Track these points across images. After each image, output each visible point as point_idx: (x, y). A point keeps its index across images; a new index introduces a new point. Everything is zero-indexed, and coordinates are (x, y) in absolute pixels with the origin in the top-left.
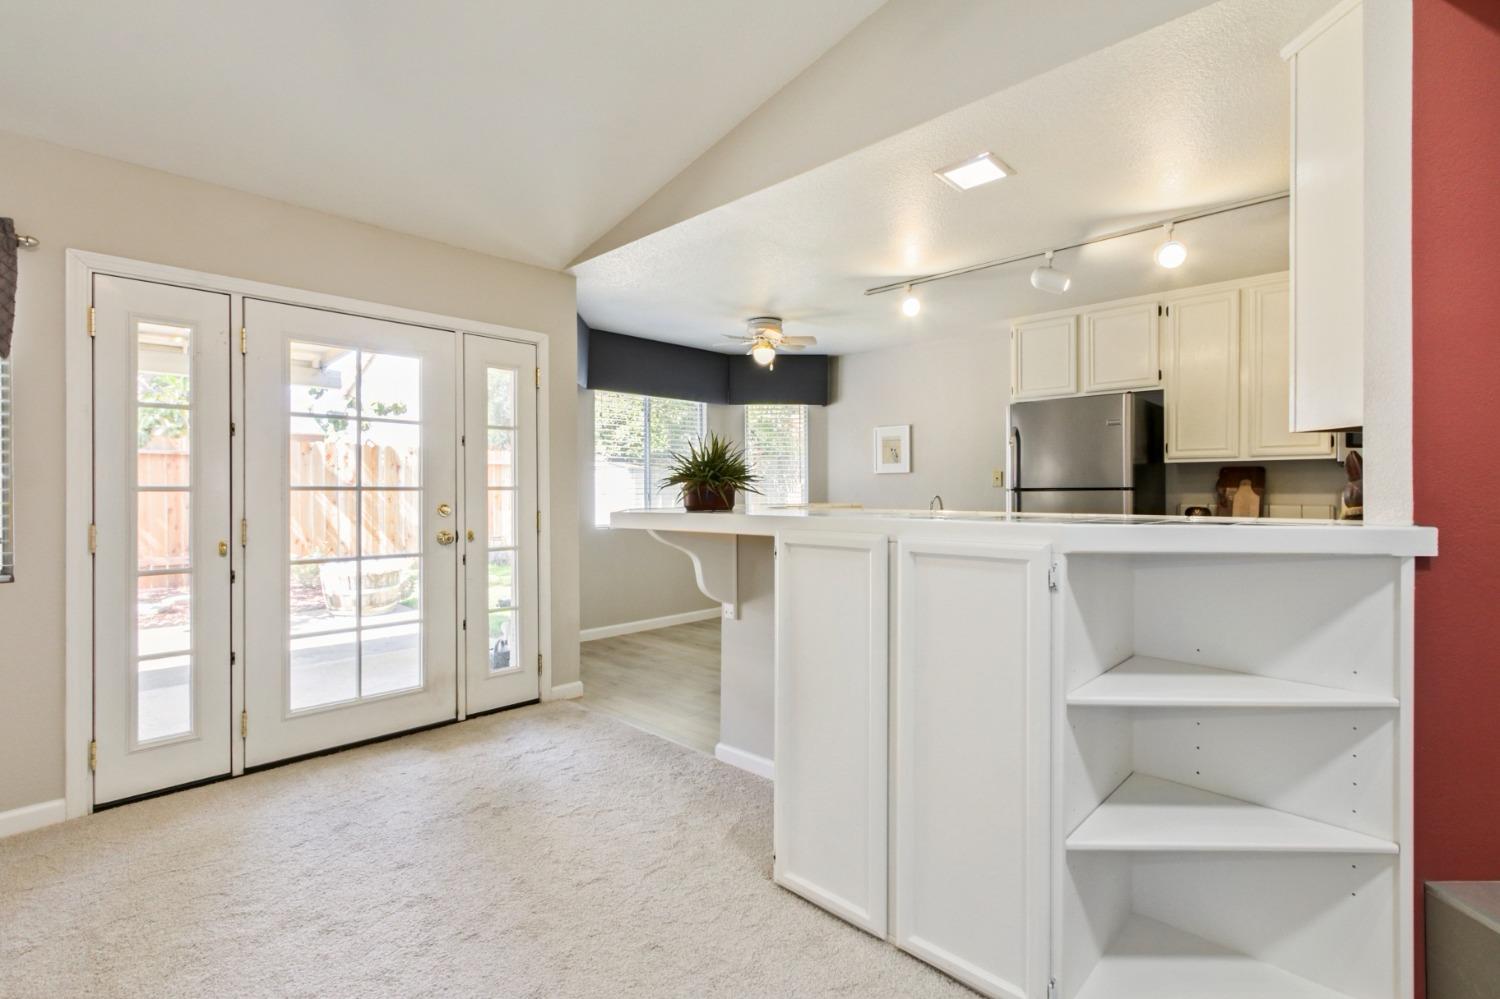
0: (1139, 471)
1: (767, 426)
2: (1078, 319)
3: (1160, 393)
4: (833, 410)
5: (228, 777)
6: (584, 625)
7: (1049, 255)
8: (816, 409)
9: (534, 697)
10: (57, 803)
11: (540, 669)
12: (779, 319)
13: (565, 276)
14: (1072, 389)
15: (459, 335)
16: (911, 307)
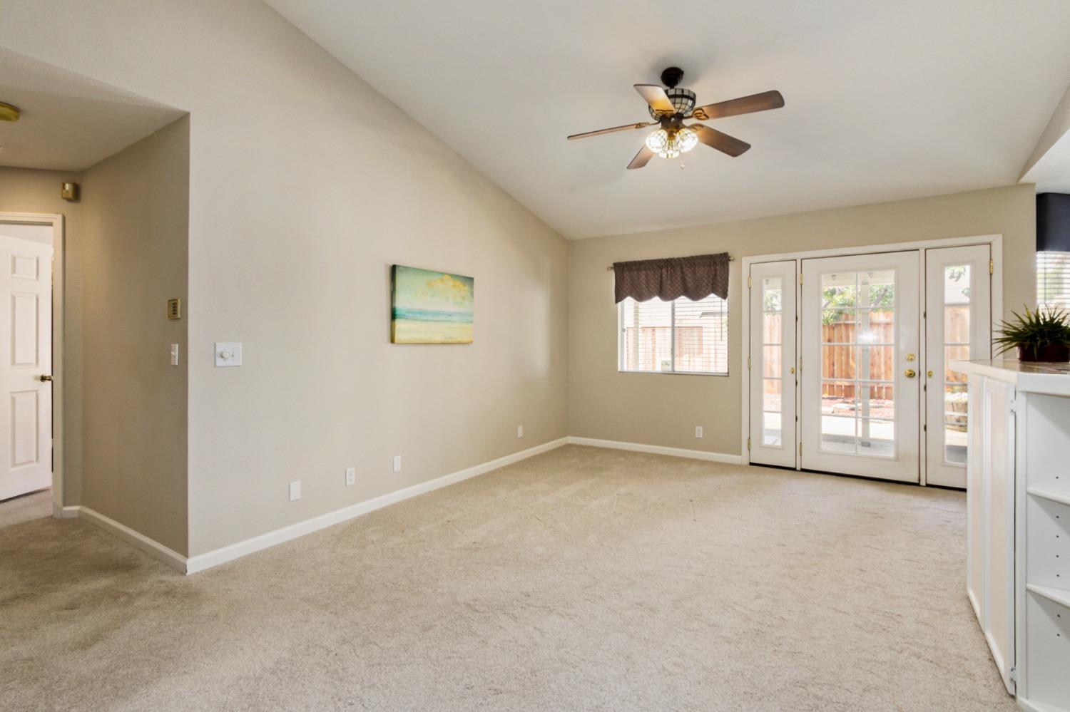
5: (794, 469)
10: (739, 457)
15: (922, 251)
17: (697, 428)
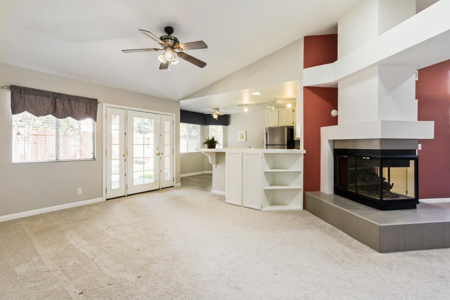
0: (288, 142)
1: (214, 130)
2: (279, 111)
3: (293, 126)
4: (228, 127)
5: (124, 196)
6: (181, 174)
7: (270, 103)
8: (225, 127)
9: (172, 186)
10: (102, 198)
11: (173, 180)
12: (219, 109)
13: (178, 102)
14: (278, 125)
15: (160, 115)
16: (246, 110)
17: (78, 189)
